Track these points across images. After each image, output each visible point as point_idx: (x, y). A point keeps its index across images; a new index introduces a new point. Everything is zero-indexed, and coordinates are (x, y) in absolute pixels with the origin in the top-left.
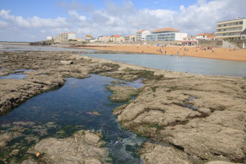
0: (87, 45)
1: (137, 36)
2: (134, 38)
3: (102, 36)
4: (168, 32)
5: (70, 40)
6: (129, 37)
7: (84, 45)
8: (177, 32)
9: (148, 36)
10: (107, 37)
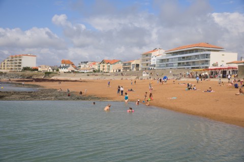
0: (53, 78)
1: (143, 60)
2: (138, 65)
3: (86, 63)
4: (197, 50)
5: (26, 69)
6: (130, 64)
7: (47, 78)
8: (217, 50)
9: (162, 61)
10: (94, 64)
